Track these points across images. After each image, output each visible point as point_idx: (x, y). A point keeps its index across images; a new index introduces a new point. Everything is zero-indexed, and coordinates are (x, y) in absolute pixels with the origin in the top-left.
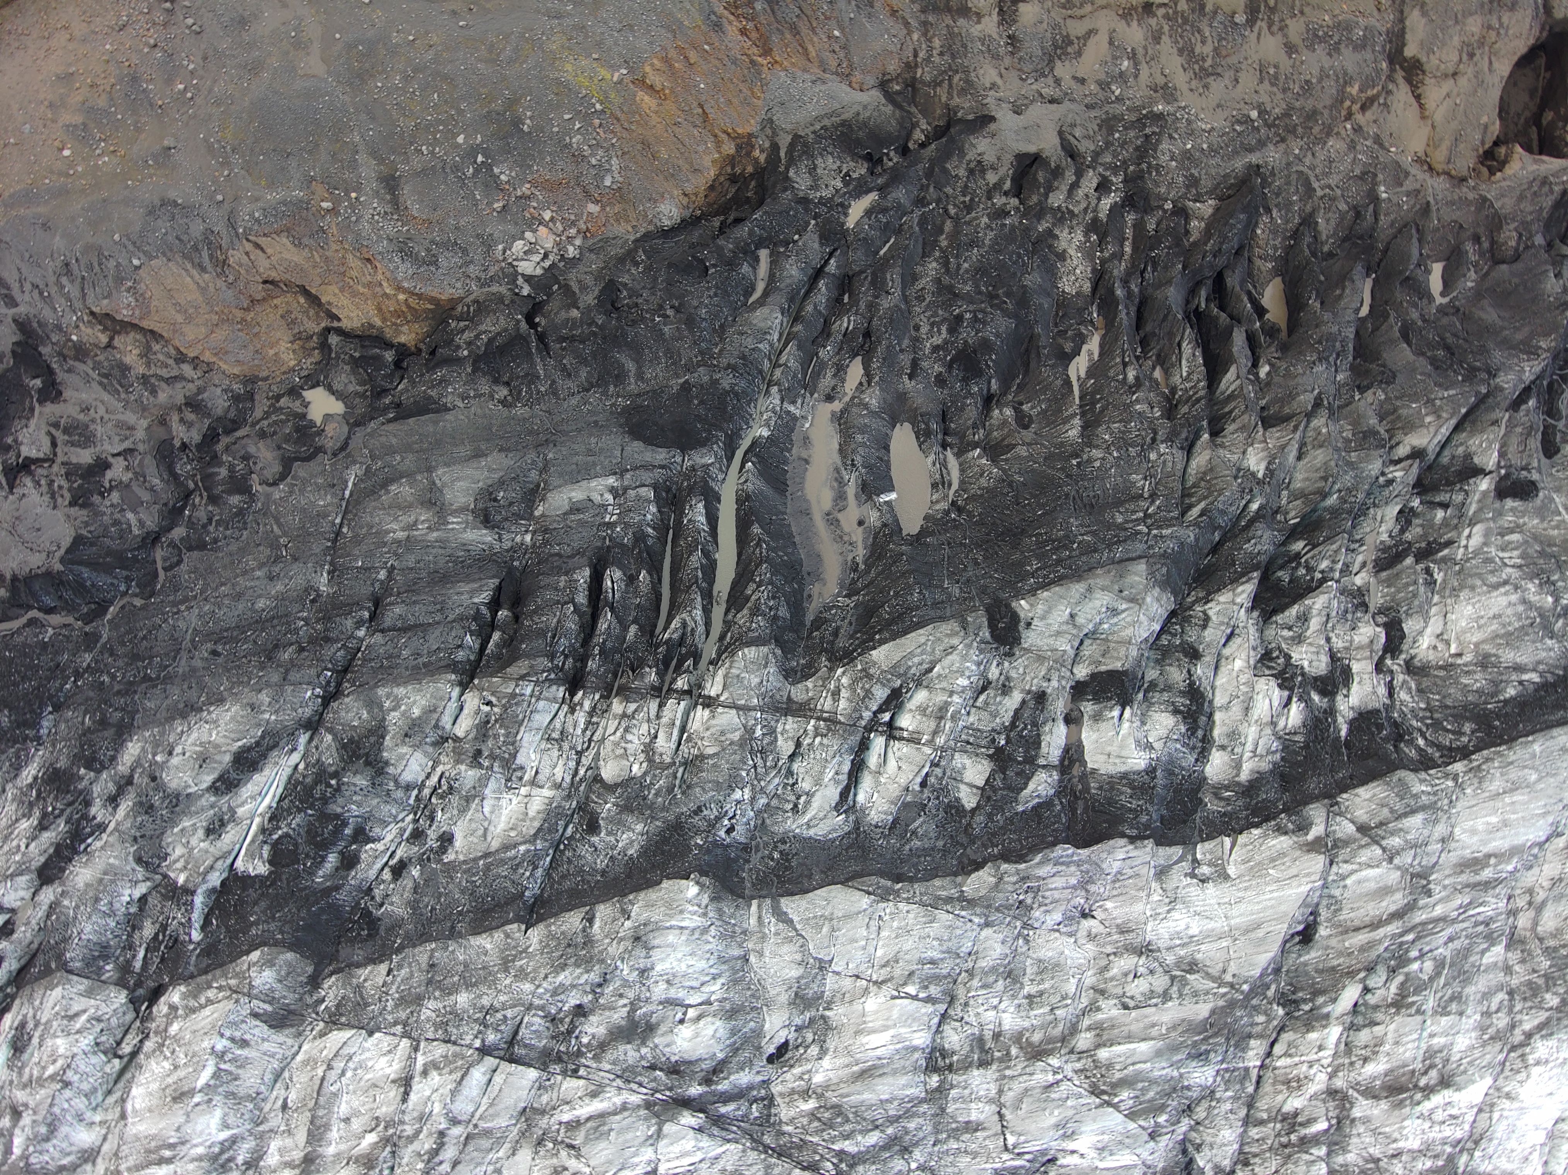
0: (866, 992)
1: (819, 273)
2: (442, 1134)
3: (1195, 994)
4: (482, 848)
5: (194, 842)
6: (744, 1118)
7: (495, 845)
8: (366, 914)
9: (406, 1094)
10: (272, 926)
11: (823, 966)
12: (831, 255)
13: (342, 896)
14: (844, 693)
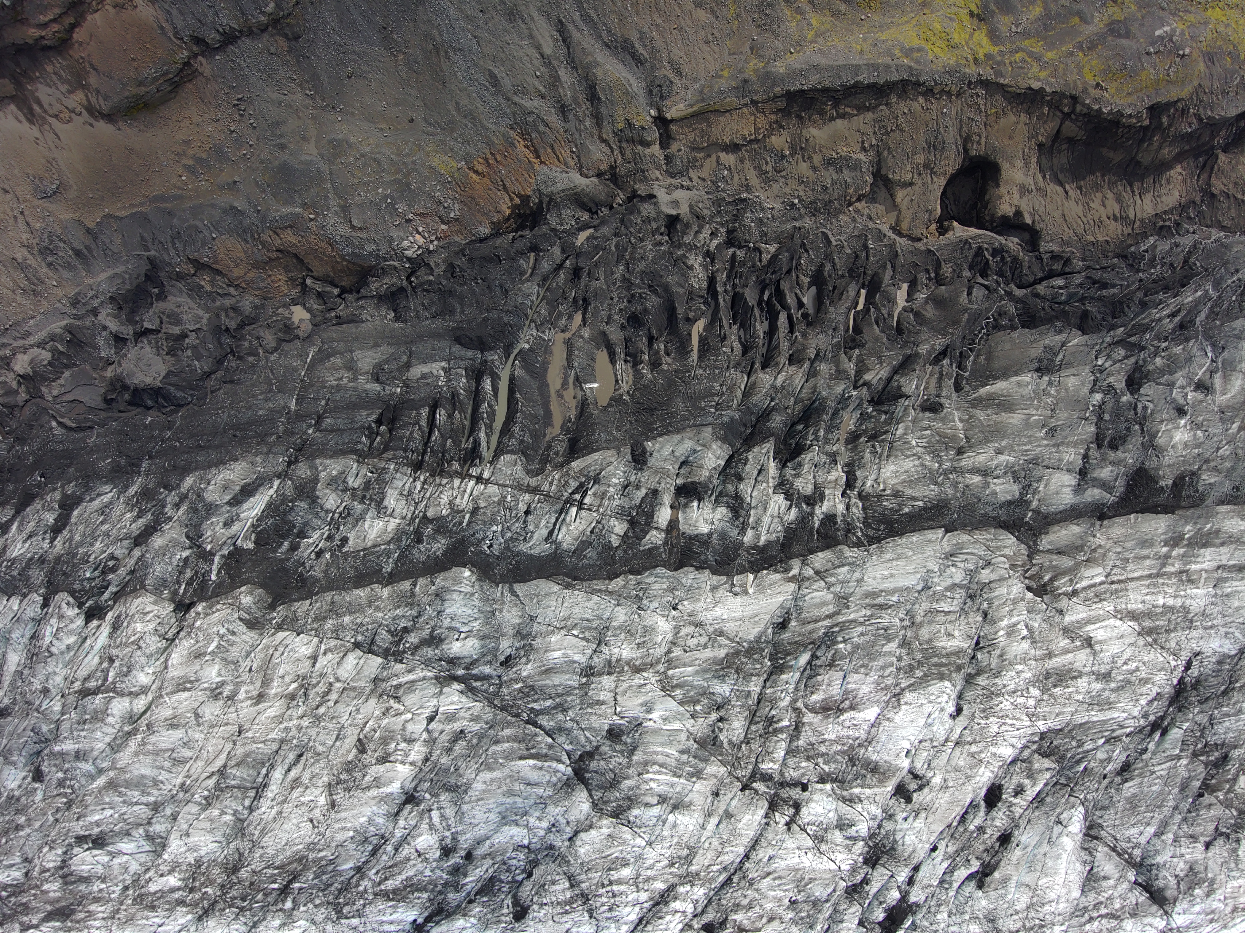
0: (552, 632)
1: (560, 267)
2: (331, 684)
3: (720, 646)
4: (363, 545)
5: (217, 529)
6: (486, 691)
7: (369, 544)
8: (301, 575)
9: (314, 663)
10: (254, 574)
11: (532, 619)
12: (567, 258)
13: (290, 564)
14: (555, 483)
